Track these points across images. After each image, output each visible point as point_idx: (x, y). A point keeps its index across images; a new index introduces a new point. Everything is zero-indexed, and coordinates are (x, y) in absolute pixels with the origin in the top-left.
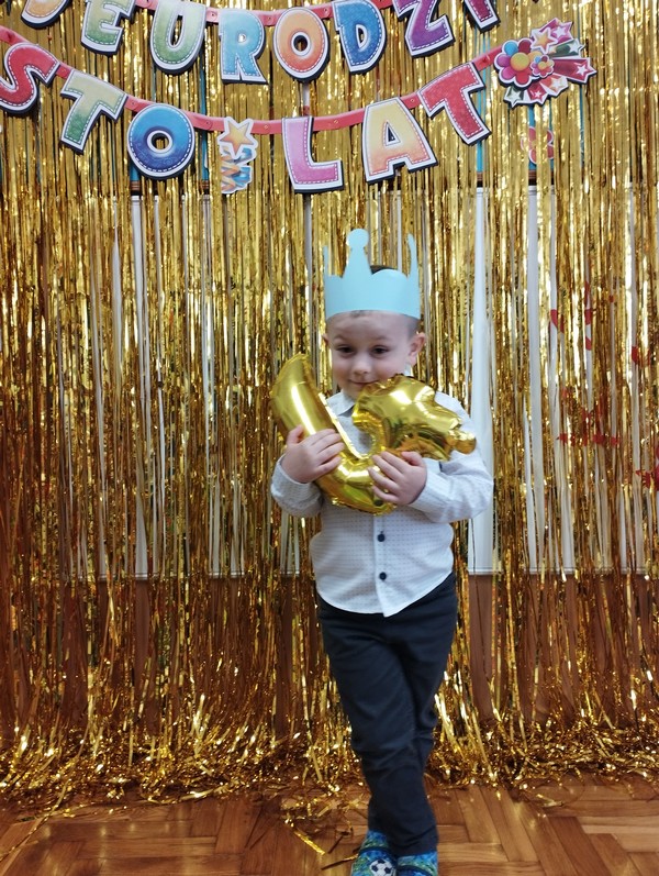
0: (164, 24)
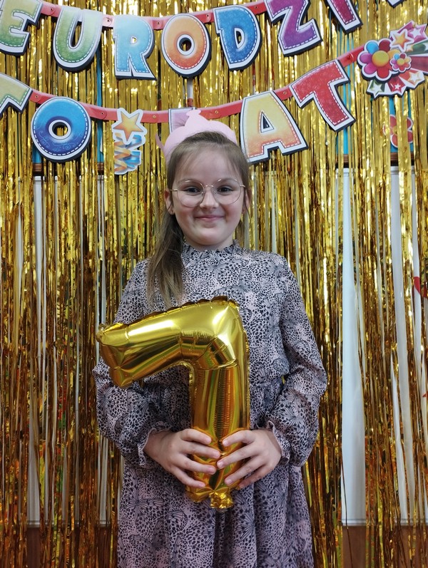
0: (66, 29)
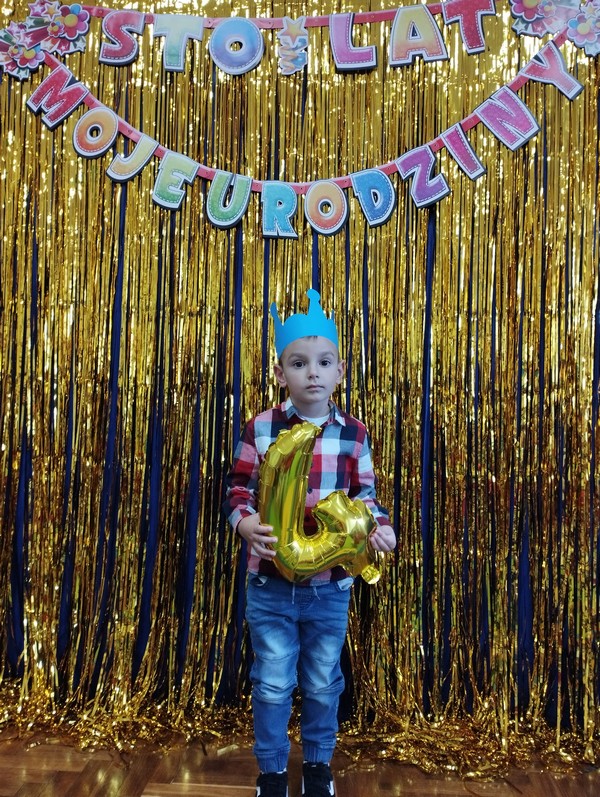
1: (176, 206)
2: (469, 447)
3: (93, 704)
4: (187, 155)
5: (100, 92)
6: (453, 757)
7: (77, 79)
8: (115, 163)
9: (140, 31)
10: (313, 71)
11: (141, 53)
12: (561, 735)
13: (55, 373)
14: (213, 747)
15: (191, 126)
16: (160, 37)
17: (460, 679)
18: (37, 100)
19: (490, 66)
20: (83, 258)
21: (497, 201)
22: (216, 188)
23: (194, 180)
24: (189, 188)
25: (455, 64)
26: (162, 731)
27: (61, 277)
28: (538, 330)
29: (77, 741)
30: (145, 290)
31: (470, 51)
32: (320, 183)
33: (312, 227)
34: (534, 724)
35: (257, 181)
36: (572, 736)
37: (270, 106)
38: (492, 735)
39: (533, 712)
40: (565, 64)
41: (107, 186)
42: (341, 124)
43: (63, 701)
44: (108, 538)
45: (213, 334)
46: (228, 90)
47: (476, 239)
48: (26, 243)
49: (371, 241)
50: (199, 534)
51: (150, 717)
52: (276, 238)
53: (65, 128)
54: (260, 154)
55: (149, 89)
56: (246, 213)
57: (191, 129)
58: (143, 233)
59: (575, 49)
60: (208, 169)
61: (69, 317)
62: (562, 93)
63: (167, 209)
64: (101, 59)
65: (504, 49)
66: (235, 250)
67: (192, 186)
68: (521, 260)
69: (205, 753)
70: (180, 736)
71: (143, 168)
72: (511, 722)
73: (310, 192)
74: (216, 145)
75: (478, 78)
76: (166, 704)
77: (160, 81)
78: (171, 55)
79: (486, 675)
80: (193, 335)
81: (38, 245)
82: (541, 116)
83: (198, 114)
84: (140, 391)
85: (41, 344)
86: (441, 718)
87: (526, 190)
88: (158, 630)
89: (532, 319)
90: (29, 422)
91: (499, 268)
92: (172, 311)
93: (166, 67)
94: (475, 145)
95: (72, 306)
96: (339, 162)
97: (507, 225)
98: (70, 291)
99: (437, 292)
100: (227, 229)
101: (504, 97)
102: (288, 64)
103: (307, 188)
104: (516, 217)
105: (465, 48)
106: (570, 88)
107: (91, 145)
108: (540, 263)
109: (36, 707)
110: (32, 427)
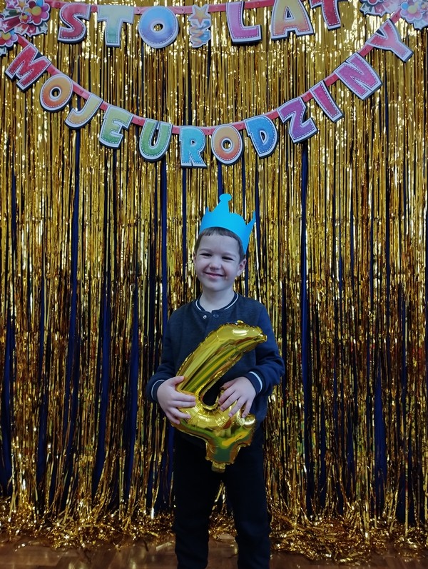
1: (117, 146)
2: (336, 318)
3: (63, 515)
4: (124, 108)
5: (59, 63)
6: (330, 547)
7: (42, 54)
8: (71, 115)
9: (87, 18)
10: (215, 44)
11: (88, 34)
12: (408, 528)
13: (31, 270)
14: (153, 545)
15: (126, 86)
16: (102, 22)
17: (333, 489)
18: (12, 70)
19: (345, 38)
20: (49, 185)
21: (352, 137)
22: (146, 132)
23: (130, 126)
24: (126, 132)
25: (319, 37)
26: (115, 533)
27: (33, 200)
28: (385, 231)
29: (52, 542)
30: (95, 208)
31: (329, 28)
32: (222, 126)
33: (217, 159)
34: (388, 521)
35: (177, 127)
36: (416, 529)
37: (184, 71)
38: (358, 530)
39: (387, 512)
40: (400, 36)
41: (66, 132)
42: (236, 83)
43: (41, 512)
44: (72, 392)
45: (146, 239)
46: (153, 60)
47: (337, 165)
48: (7, 176)
49: (260, 168)
50: (139, 387)
51: (106, 523)
52: (191, 168)
53: (34, 90)
54: (178, 106)
55: (94, 60)
56: (168, 150)
57: (126, 89)
58: (93, 166)
59: (406, 25)
60: (140, 118)
61: (40, 229)
62: (398, 57)
63: (110, 148)
64: (59, 39)
65: (355, 26)
66: (161, 177)
67: (128, 130)
68: (371, 180)
69: (147, 550)
70: (128, 537)
71: (92, 118)
72: (371, 520)
73: (215, 133)
74: (145, 100)
75: (337, 48)
76: (118, 513)
77: (103, 54)
78: (110, 35)
79: (352, 485)
80: (131, 240)
81: (16, 177)
82: (382, 74)
83: (131, 77)
84: (94, 283)
85: (19, 250)
86: (320, 519)
87: (373, 129)
88: (110, 457)
89: (380, 223)
90: (12, 308)
91: (354, 186)
92: (115, 223)
93: (107, 44)
94: (335, 97)
95: (42, 222)
96: (236, 111)
97: (360, 154)
98: (40, 210)
99: (309, 205)
100: (155, 162)
101: (356, 61)
102: (197, 40)
103: (213, 130)
104: (366, 148)
105: (326, 26)
106: (403, 54)
107: (53, 103)
108: (385, 182)
109: (22, 518)
110: (14, 311)
